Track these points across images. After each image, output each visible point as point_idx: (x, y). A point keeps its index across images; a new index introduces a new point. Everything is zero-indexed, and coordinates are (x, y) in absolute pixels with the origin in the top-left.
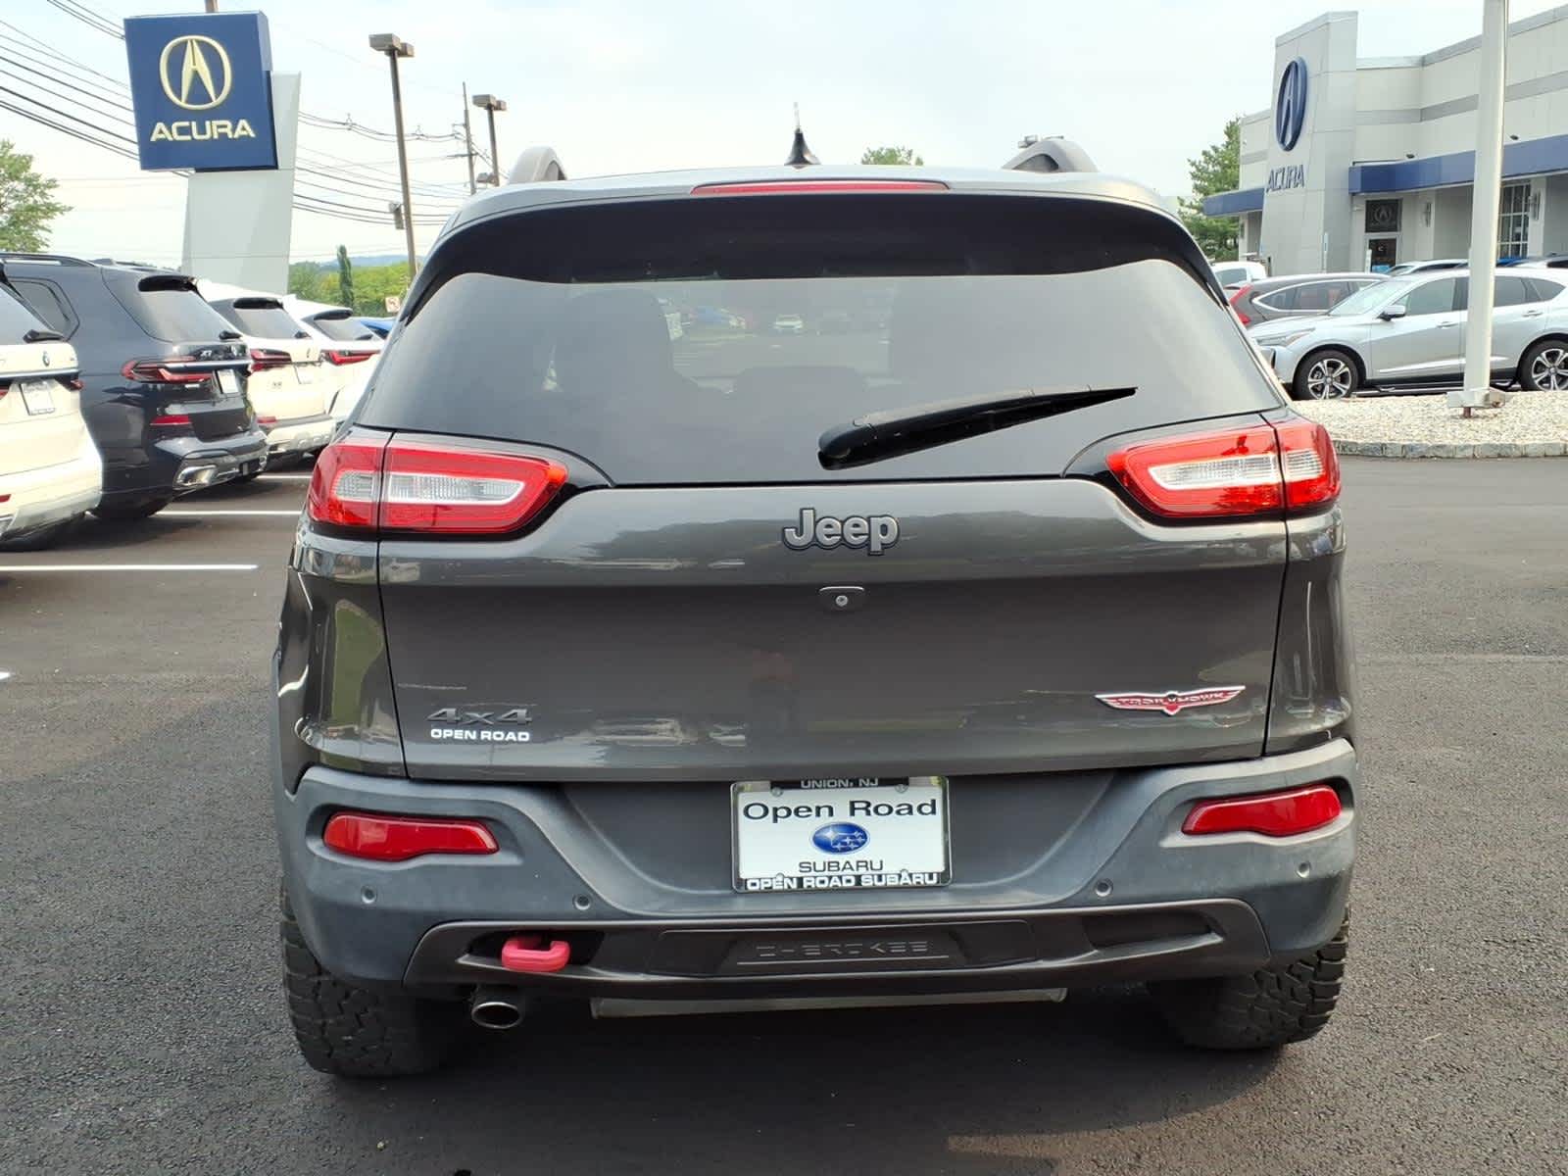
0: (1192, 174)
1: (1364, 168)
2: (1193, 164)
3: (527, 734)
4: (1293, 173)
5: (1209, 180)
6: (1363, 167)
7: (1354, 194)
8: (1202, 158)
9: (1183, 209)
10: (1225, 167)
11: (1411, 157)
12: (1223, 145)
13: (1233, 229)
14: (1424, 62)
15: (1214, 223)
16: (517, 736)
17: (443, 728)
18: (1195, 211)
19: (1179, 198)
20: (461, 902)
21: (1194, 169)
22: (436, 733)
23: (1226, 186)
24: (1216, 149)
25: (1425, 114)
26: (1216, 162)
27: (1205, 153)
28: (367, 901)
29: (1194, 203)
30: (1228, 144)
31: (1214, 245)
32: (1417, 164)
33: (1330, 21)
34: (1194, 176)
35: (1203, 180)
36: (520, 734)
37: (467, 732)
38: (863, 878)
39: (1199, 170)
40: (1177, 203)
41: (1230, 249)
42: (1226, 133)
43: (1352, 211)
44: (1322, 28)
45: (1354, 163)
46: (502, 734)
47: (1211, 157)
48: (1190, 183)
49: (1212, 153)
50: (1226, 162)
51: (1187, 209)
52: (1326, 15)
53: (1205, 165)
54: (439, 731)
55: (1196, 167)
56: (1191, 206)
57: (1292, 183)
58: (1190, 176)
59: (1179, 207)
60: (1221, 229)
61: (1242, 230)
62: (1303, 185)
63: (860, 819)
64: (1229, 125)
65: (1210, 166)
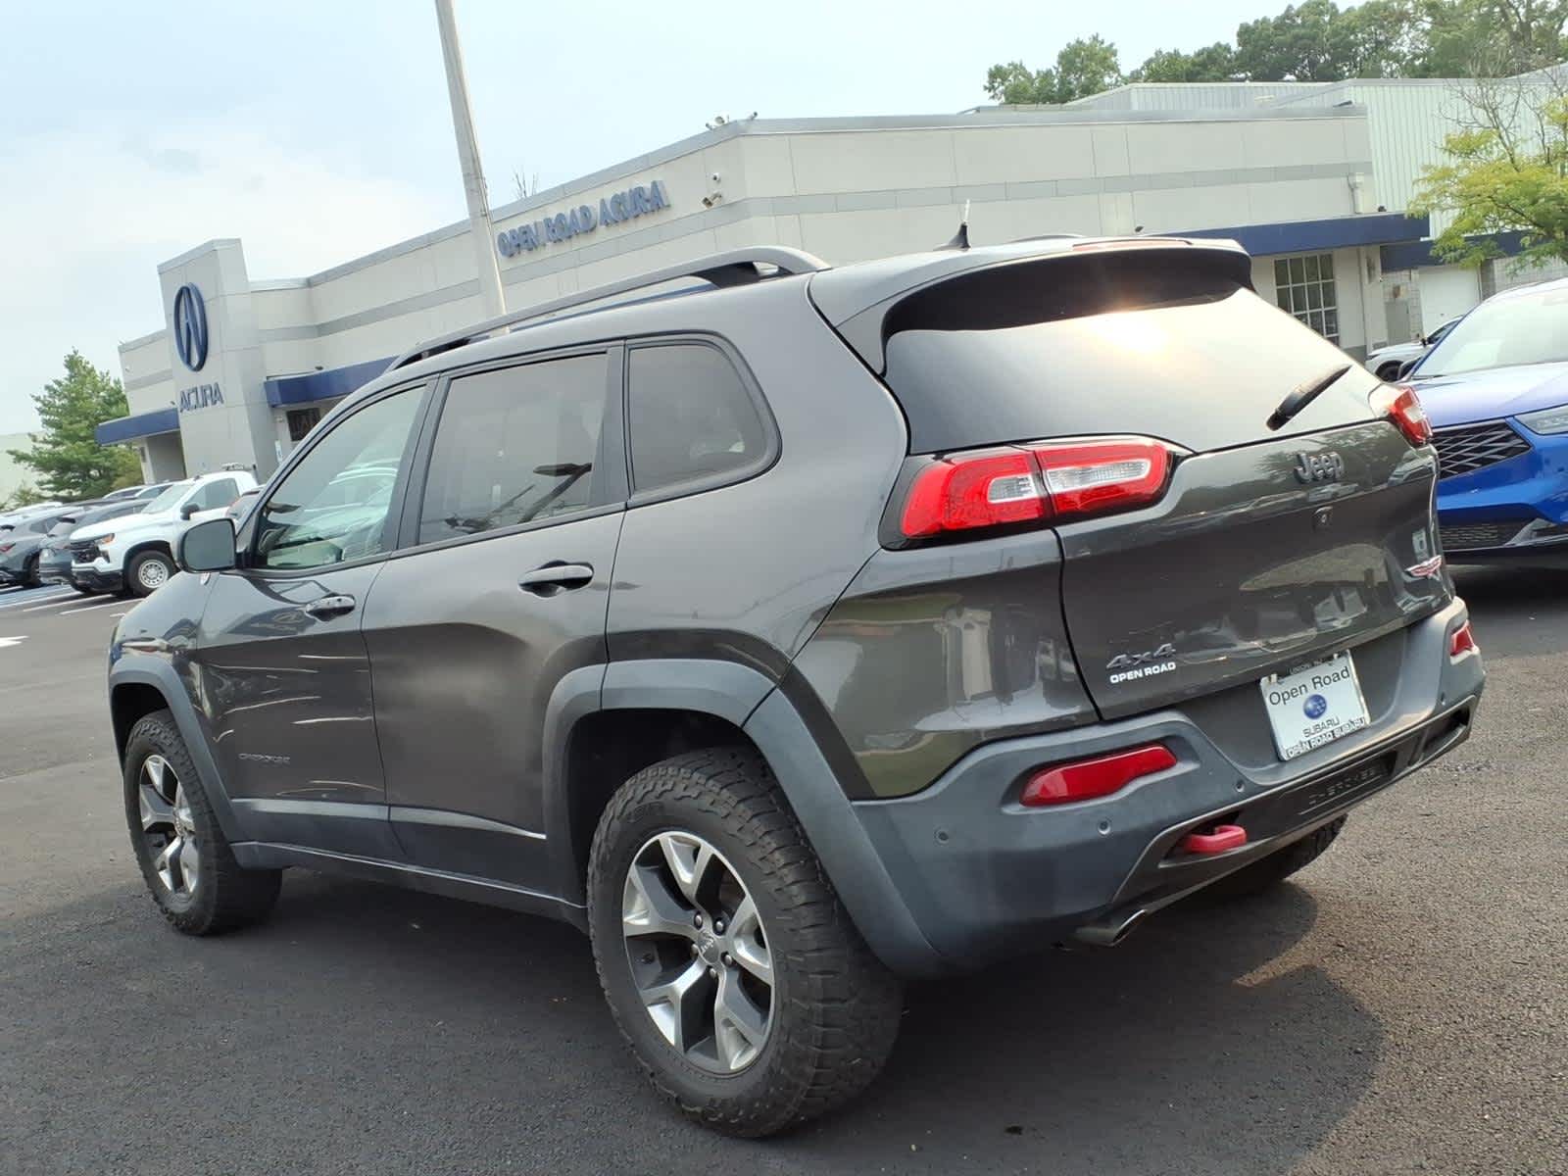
0: (38, 409)
1: (281, 383)
2: (38, 399)
3: (1173, 664)
4: (208, 392)
5: (58, 414)
6: (280, 381)
7: (273, 406)
8: (46, 393)
9: (38, 445)
10: (72, 400)
11: (320, 368)
12: (66, 379)
13: (96, 460)
14: (310, 283)
15: (76, 456)
16: (1167, 666)
17: (1118, 673)
18: (50, 446)
19: (30, 435)
20: (1170, 810)
21: (39, 405)
22: (1115, 679)
23: (78, 419)
24: (59, 383)
25: (323, 330)
26: (61, 396)
27: (48, 388)
28: (1104, 832)
29: (47, 438)
30: (71, 377)
31: (77, 477)
32: (328, 375)
33: (216, 248)
34: (42, 412)
35: (51, 414)
36: (1169, 664)
37: (1136, 672)
38: (1335, 732)
39: (45, 405)
40: (30, 440)
41: (95, 480)
42: (66, 366)
43: (275, 422)
44: (208, 254)
45: (268, 378)
46: (1157, 667)
47: (55, 391)
48: (38, 419)
49: (56, 386)
50: (73, 395)
51: (41, 445)
52: (212, 243)
53: (50, 400)
54: (1116, 676)
55: (43, 402)
56: (45, 442)
57: (209, 402)
58: (37, 412)
59: (33, 443)
60: (83, 460)
61: (143, 455)
62: (222, 402)
63: (1320, 691)
64: (68, 359)
65: (57, 401)
